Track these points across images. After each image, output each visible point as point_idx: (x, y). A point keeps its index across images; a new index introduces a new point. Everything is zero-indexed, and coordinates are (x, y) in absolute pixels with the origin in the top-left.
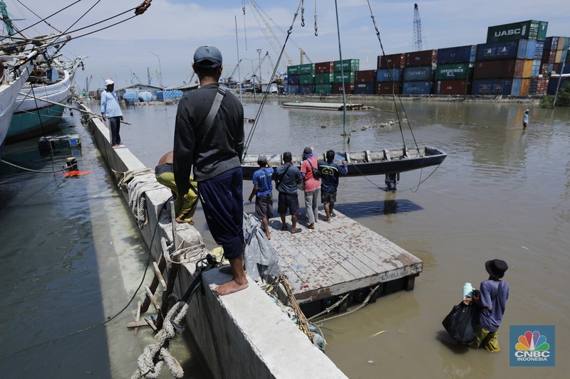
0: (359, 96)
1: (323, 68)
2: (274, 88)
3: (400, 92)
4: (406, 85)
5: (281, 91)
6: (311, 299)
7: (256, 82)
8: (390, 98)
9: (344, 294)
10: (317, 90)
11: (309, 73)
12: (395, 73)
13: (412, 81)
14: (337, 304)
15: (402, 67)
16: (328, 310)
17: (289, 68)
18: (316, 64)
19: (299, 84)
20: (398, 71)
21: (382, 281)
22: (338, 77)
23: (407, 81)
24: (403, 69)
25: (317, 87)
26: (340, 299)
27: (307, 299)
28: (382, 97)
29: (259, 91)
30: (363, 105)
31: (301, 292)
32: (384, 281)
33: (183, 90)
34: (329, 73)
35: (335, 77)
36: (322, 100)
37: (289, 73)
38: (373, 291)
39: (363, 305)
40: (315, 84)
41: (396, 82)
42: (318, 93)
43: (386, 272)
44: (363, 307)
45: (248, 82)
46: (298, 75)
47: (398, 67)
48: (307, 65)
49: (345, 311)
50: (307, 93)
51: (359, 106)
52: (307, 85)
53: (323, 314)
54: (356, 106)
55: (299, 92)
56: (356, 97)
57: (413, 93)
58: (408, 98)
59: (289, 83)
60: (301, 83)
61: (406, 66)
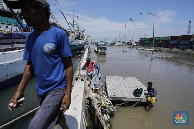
0: (162, 48)
1: (151, 39)
2: (136, 44)
3: (177, 48)
4: (180, 46)
5: (137, 45)
6: (115, 99)
7: (131, 42)
8: (173, 49)
9: (127, 101)
10: (148, 45)
11: (146, 41)
12: (176, 42)
13: (182, 44)
14: (124, 103)
15: (179, 40)
16: (121, 104)
17: (141, 39)
18: (149, 38)
19: (143, 43)
20: (177, 41)
21: (140, 101)
22: (155, 42)
23: (180, 45)
24: (179, 41)
25: (149, 44)
26: (125, 102)
27: (114, 99)
28: (170, 49)
29: (131, 44)
30: (162, 51)
31: (113, 96)
32: (141, 101)
33: (111, 43)
34: (153, 41)
35: (154, 42)
36: (149, 48)
37: (140, 41)
38: (137, 103)
39: (133, 106)
40: (148, 44)
41: (176, 44)
42: (148, 46)
43: (142, 99)
44: (132, 107)
45: (129, 42)
46: (143, 41)
47: (177, 40)
48: (146, 38)
49: (127, 106)
50: (145, 46)
51: (160, 51)
52: (145, 44)
53: (119, 105)
54: (159, 51)
55: (143, 45)
56: (161, 48)
57: (182, 48)
58: (180, 50)
59: (140, 43)
60: (144, 43)
61: (181, 40)
